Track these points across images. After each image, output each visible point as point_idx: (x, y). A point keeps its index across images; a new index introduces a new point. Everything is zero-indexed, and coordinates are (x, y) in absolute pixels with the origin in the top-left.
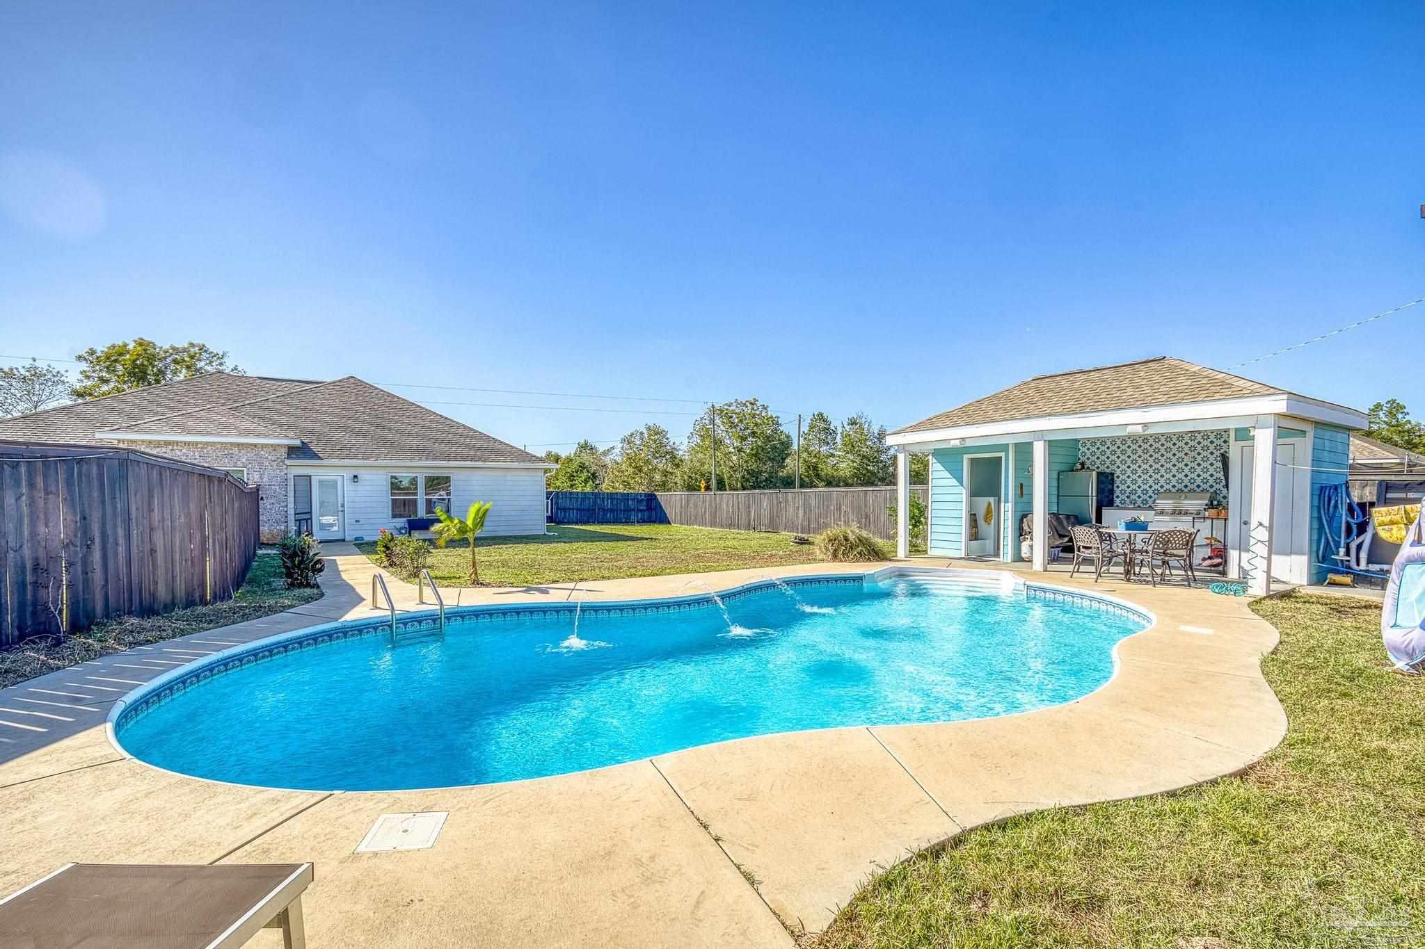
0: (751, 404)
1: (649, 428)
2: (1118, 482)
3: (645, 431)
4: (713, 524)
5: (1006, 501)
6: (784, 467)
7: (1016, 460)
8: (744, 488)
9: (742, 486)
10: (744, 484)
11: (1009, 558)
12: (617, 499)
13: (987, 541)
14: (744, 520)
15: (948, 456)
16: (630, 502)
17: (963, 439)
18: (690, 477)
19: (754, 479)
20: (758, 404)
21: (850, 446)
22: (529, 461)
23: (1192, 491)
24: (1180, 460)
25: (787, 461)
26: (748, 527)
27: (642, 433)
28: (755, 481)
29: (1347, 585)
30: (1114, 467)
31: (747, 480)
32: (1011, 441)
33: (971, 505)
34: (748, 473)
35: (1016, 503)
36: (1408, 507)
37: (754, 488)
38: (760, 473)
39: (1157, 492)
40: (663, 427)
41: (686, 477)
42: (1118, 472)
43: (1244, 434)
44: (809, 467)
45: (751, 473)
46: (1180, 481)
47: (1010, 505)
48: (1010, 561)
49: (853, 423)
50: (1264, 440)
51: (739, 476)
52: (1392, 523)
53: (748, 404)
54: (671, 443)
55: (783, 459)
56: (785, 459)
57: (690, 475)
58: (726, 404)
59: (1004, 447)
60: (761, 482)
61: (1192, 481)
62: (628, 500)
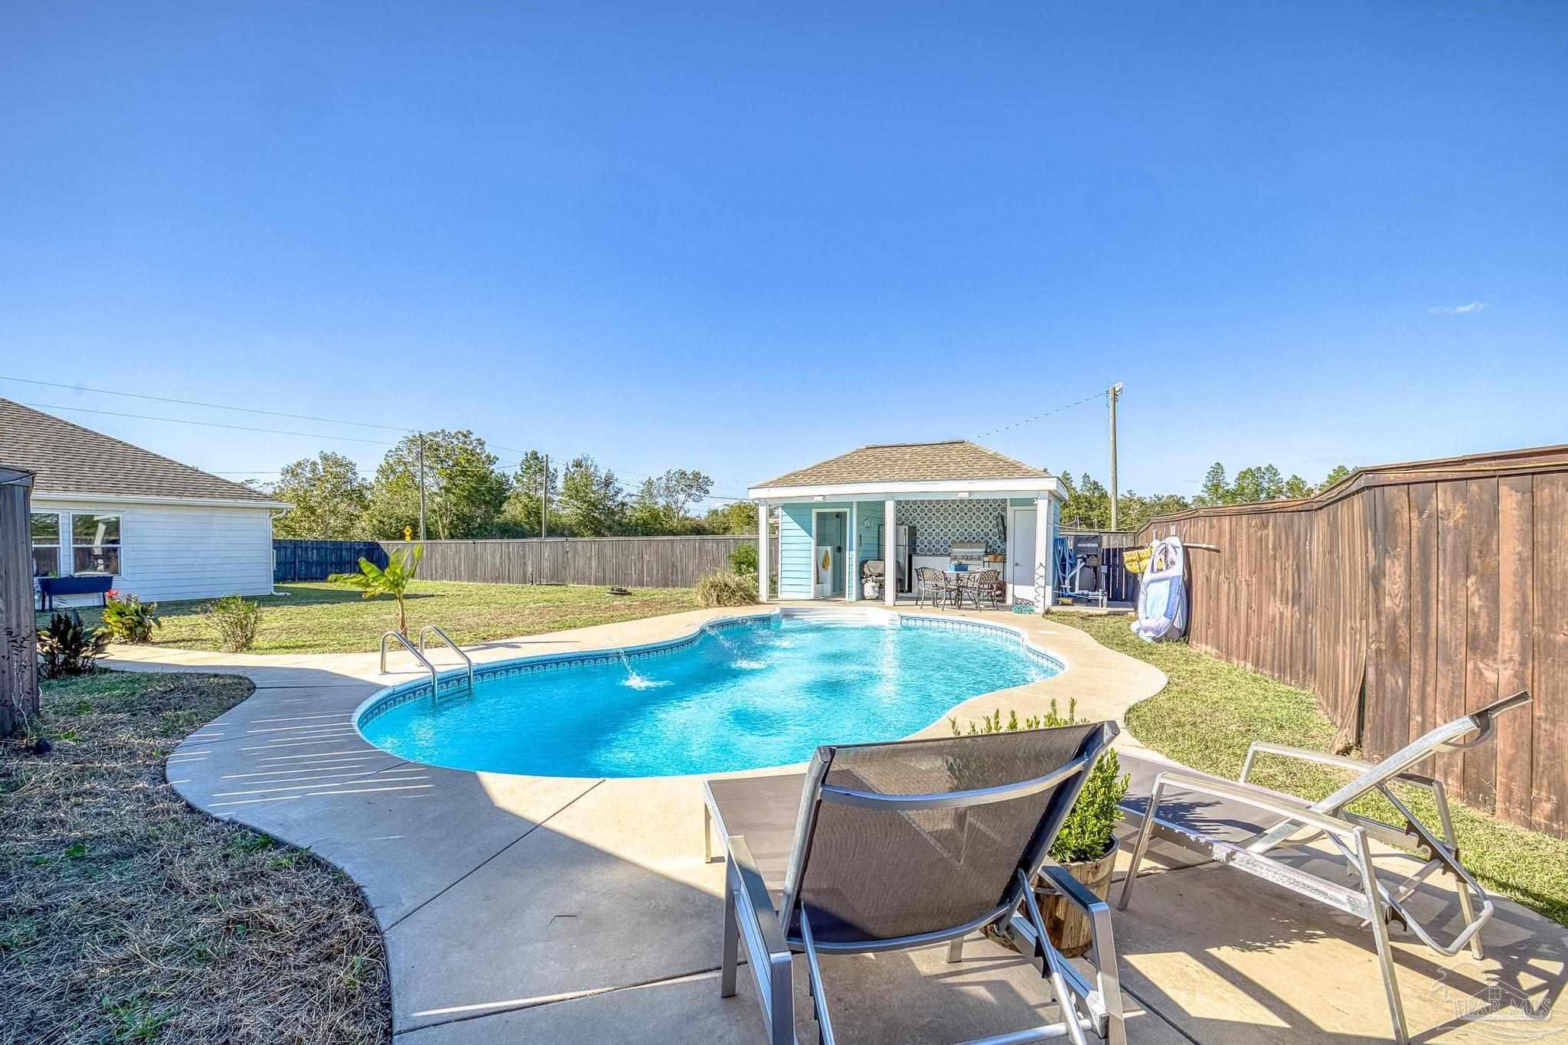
0: (464, 435)
1: (325, 458)
2: (918, 533)
3: (319, 461)
4: (472, 577)
5: (851, 550)
6: (502, 513)
7: (858, 516)
8: (452, 537)
9: (451, 534)
10: (453, 531)
11: (854, 597)
12: (327, 549)
13: (825, 585)
14: (517, 573)
15: (796, 510)
16: (344, 553)
17: (824, 496)
18: (380, 522)
19: (465, 525)
20: (473, 437)
21: (574, 492)
22: (250, 498)
23: (970, 541)
24: (962, 518)
25: (505, 506)
26: (524, 580)
27: (314, 464)
28: (466, 529)
29: (1069, 605)
30: (916, 522)
31: (456, 527)
32: (855, 500)
33: (817, 552)
34: (458, 519)
35: (858, 551)
36: (1139, 551)
37: (466, 536)
38: (472, 518)
39: (954, 542)
40: (350, 458)
41: (376, 523)
42: (918, 526)
43: (1029, 503)
44: (529, 513)
45: (462, 518)
46: (962, 534)
47: (854, 553)
48: (854, 599)
49: (578, 464)
50: (1042, 506)
51: (446, 521)
52: (1133, 561)
53: (460, 436)
54: (359, 480)
55: (501, 503)
56: (503, 502)
57: (380, 518)
58: (431, 434)
59: (850, 505)
60: (474, 529)
61: (970, 534)
62: (341, 550)
